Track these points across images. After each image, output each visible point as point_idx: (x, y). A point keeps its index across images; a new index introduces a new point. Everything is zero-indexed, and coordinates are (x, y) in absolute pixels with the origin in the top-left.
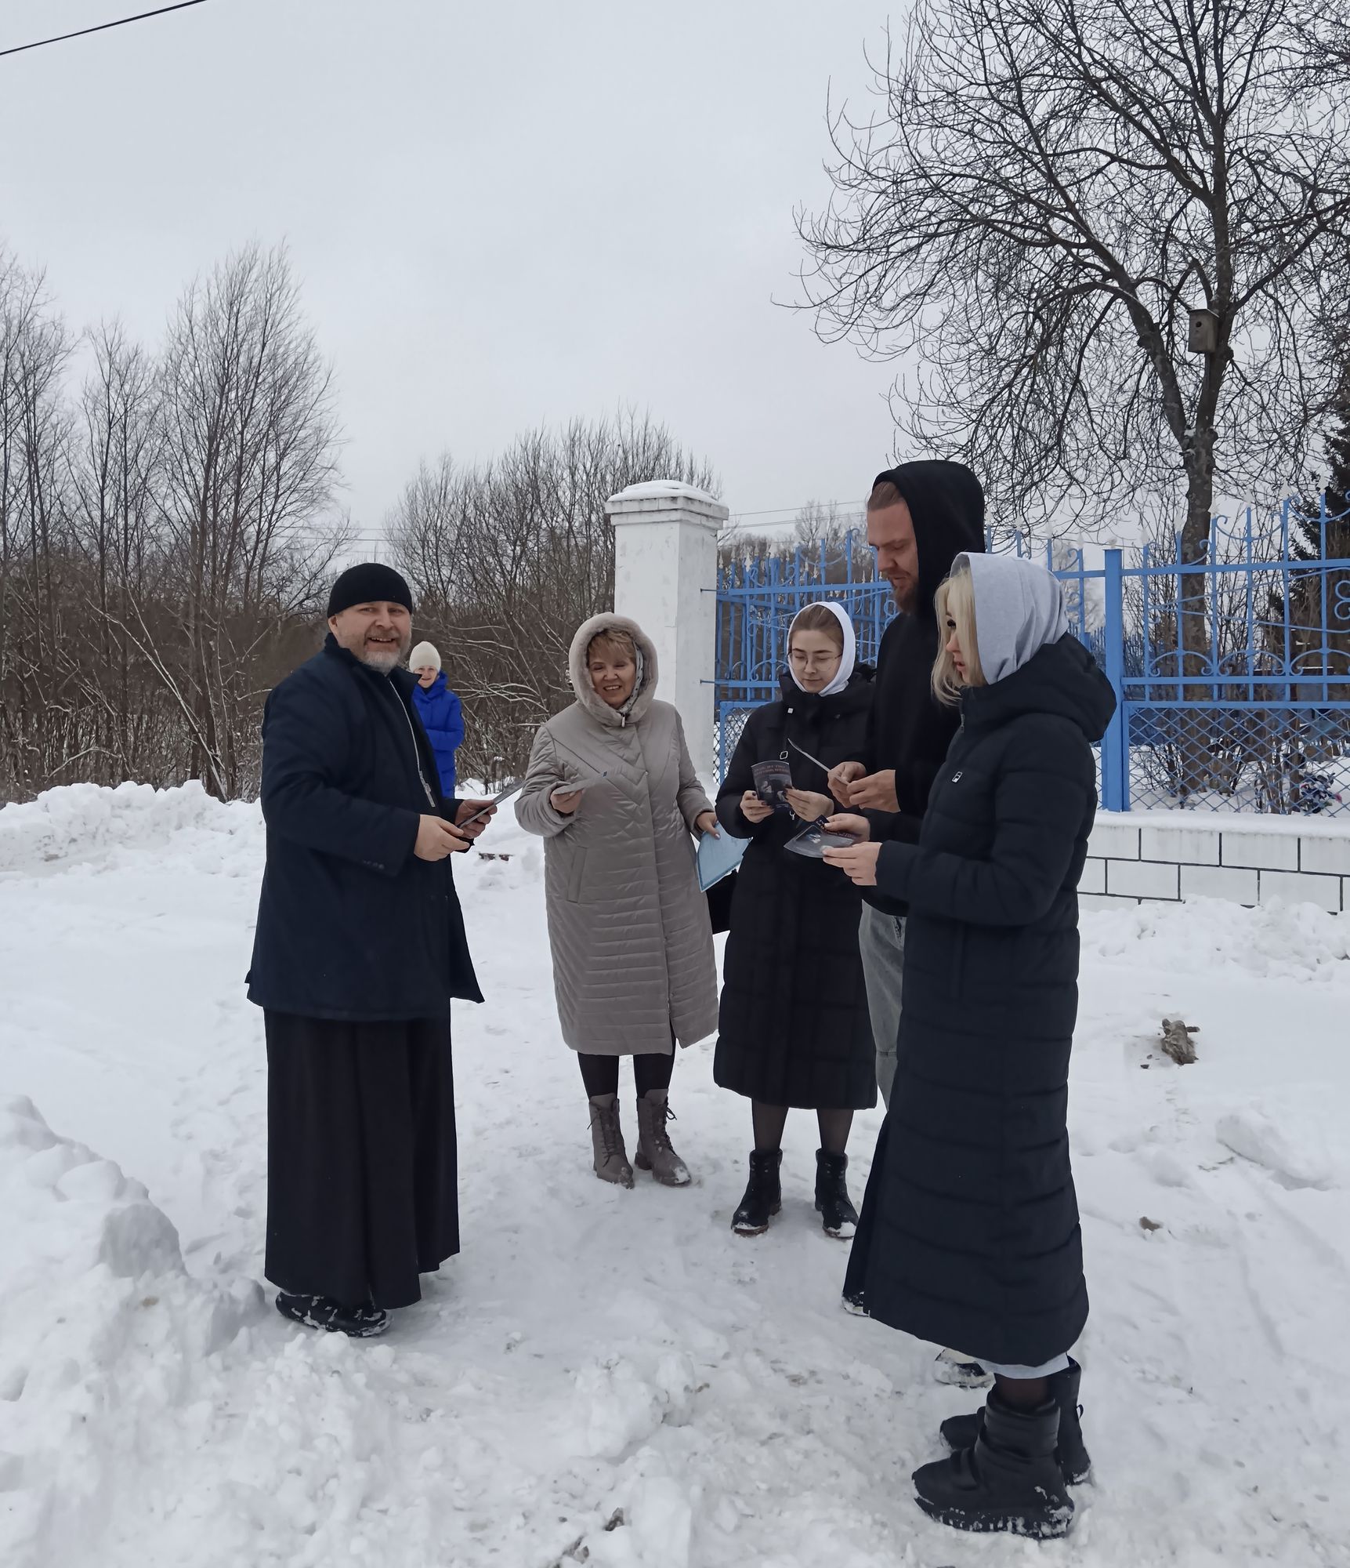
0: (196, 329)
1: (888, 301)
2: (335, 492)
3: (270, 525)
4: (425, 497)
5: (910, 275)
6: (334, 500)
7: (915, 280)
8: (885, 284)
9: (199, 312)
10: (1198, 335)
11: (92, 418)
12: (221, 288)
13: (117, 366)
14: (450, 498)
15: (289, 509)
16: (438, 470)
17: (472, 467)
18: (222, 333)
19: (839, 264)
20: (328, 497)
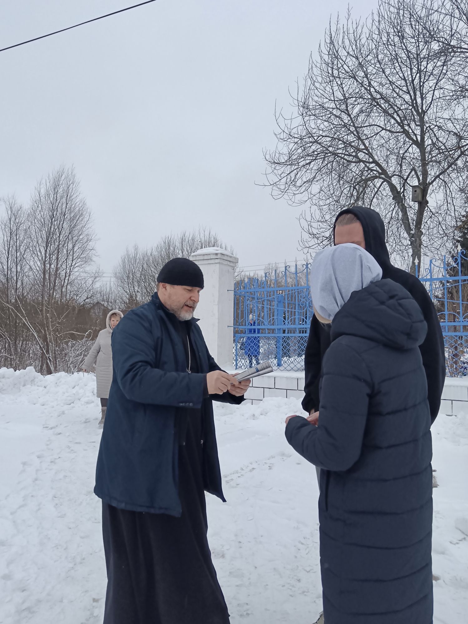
0: (42, 198)
1: (299, 183)
2: (94, 258)
3: (70, 271)
4: (128, 261)
5: (306, 174)
6: (94, 261)
7: (309, 176)
8: (297, 178)
9: (43, 192)
10: (415, 195)
11: (4, 232)
12: (51, 183)
13: (14, 212)
14: (138, 261)
15: (77, 265)
16: (133, 251)
17: (145, 250)
18: (51, 199)
19: (280, 169)
20: (91, 260)
